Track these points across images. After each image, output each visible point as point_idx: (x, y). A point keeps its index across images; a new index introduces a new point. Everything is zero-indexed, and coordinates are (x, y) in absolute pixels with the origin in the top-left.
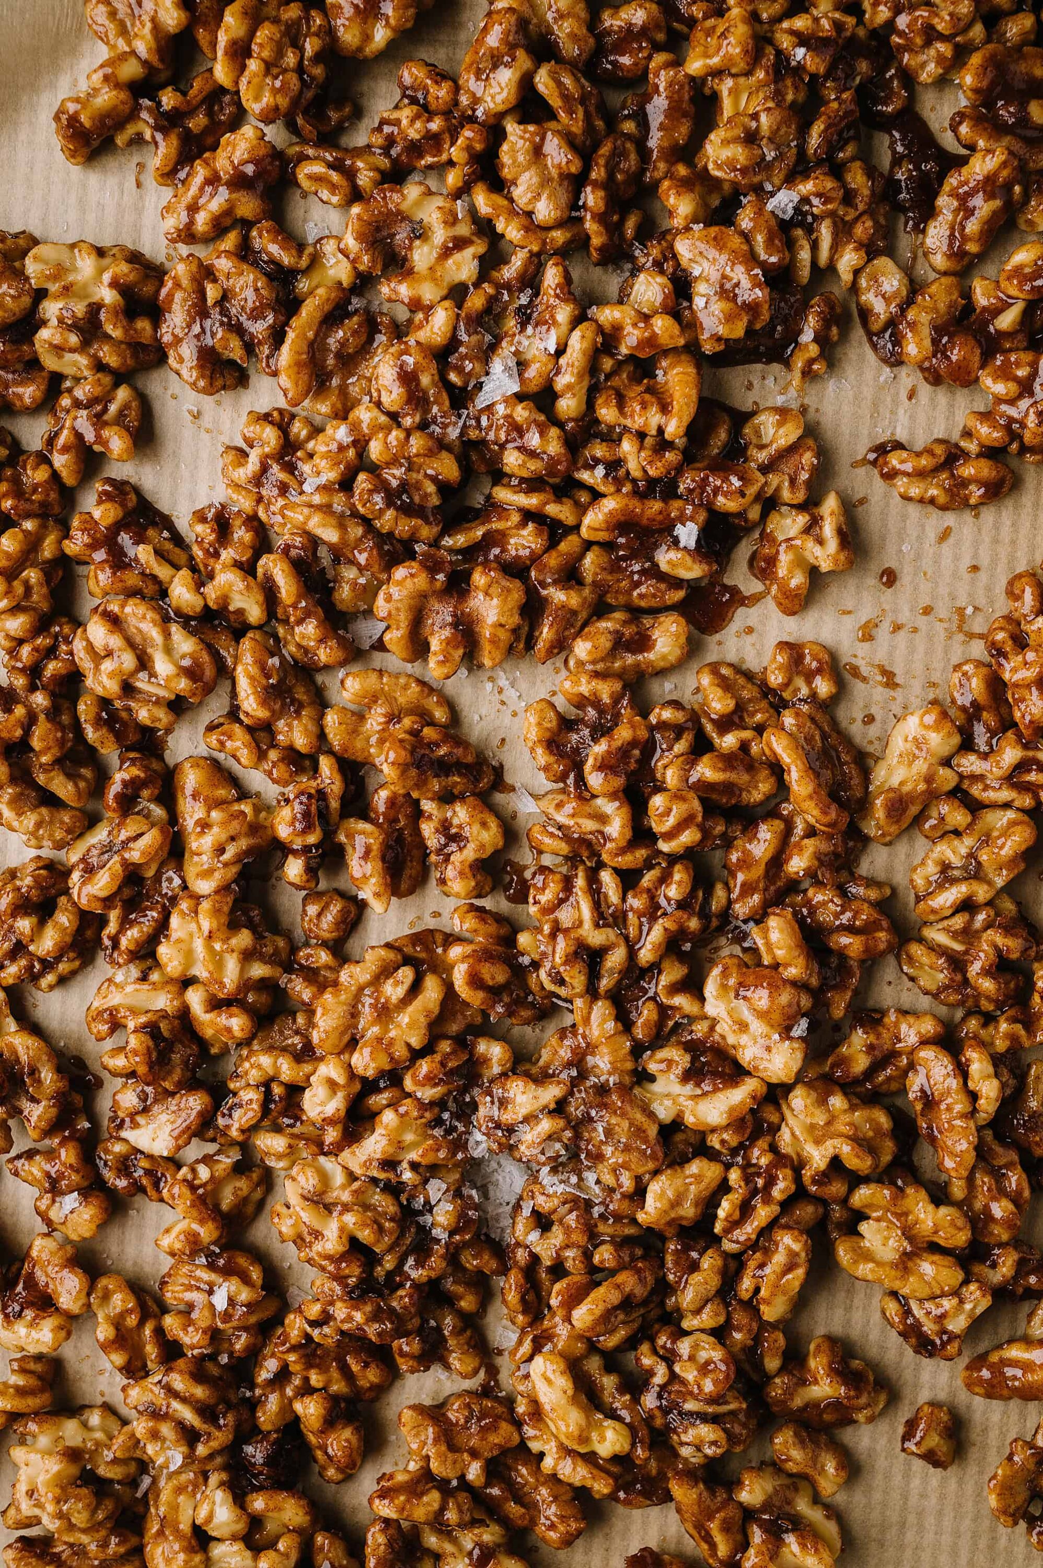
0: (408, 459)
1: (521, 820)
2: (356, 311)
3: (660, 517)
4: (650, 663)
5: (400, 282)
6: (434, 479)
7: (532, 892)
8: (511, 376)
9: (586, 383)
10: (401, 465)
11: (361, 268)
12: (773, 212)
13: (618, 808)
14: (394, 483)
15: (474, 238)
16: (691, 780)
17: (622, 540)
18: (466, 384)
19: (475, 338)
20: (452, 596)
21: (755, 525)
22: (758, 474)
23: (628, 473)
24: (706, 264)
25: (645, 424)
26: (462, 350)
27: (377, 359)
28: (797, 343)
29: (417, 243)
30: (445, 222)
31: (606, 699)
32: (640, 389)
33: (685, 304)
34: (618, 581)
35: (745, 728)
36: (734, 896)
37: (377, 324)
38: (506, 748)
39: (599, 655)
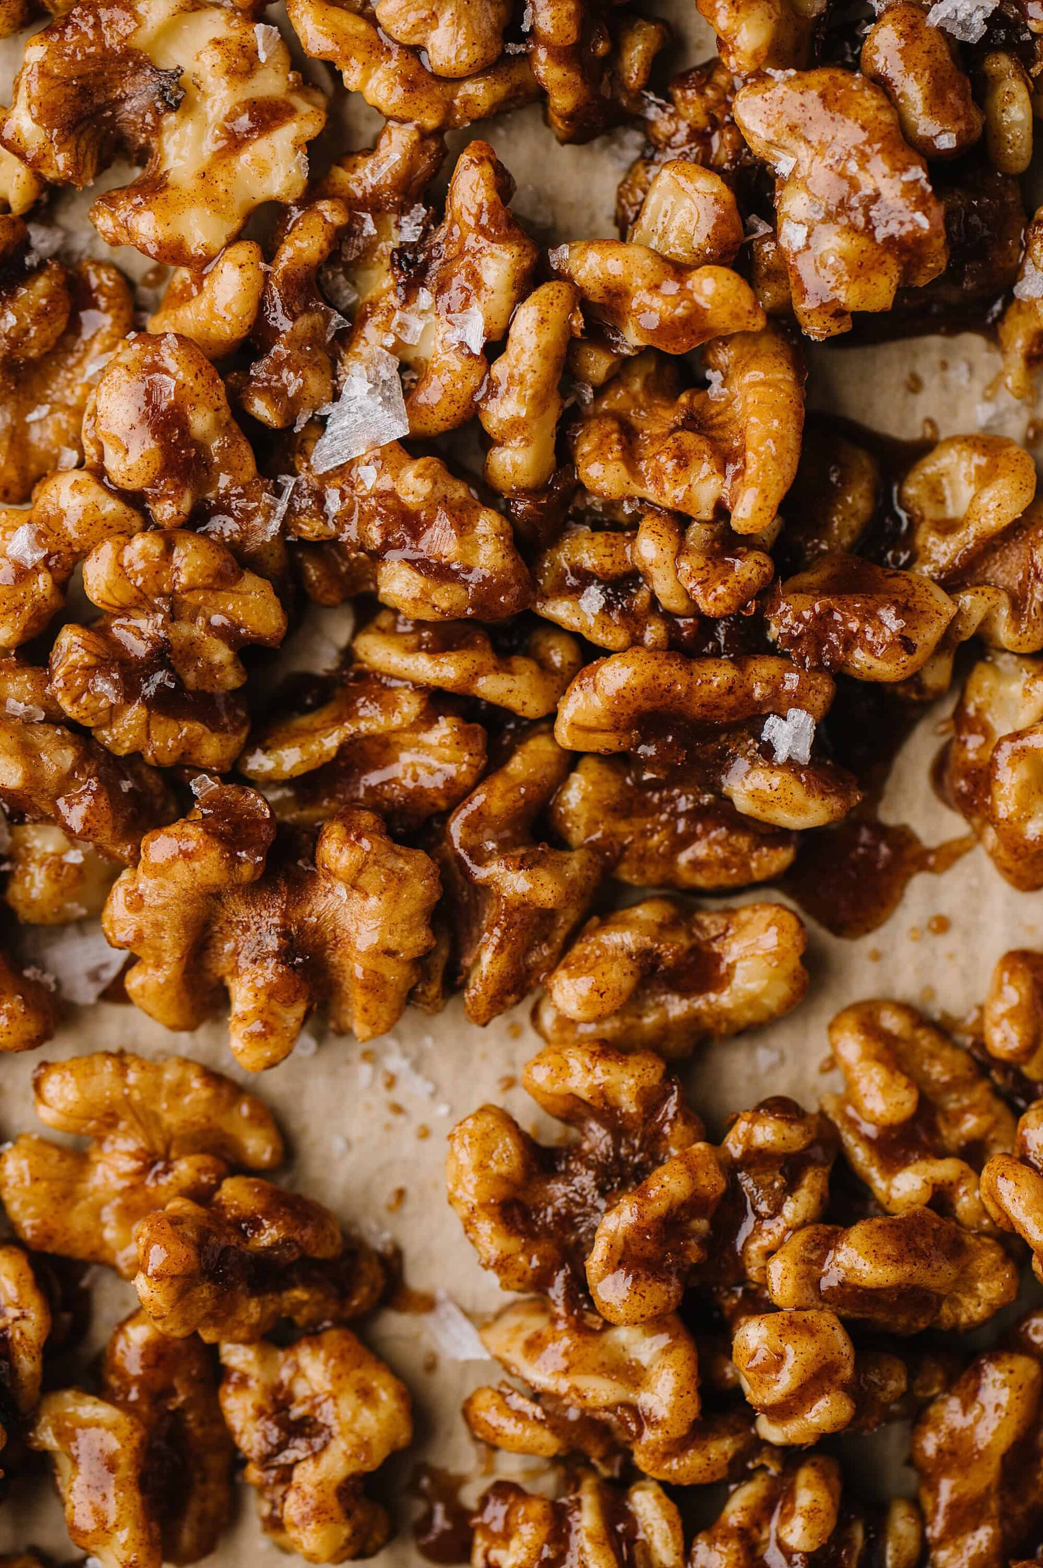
0: (172, 597)
1: (447, 1376)
2: (42, 266)
3: (731, 700)
4: (722, 1015)
5: (137, 209)
6: (229, 634)
7: (480, 1542)
8: (387, 400)
9: (552, 414)
10: (155, 610)
11: (50, 175)
12: (941, 30)
13: (666, 1351)
14: (140, 649)
15: (297, 101)
16: (825, 1284)
17: (650, 751)
18: (290, 419)
19: (305, 322)
20: (276, 891)
21: (939, 696)
22: (940, 595)
23: (654, 601)
24: (804, 152)
25: (688, 499)
26: (280, 349)
27: (91, 368)
28: (1010, 299)
29: (171, 119)
30: (231, 72)
31: (629, 1104)
32: (672, 417)
33: (763, 229)
34: (644, 834)
35: (941, 1154)
36: (935, 1530)
37: (88, 290)
38: (408, 1209)
39: (609, 1005)
